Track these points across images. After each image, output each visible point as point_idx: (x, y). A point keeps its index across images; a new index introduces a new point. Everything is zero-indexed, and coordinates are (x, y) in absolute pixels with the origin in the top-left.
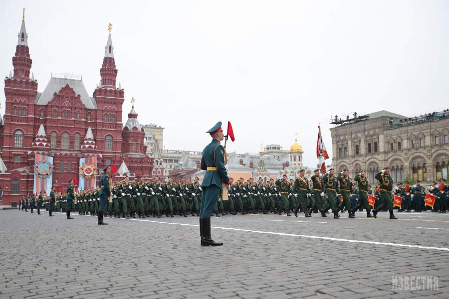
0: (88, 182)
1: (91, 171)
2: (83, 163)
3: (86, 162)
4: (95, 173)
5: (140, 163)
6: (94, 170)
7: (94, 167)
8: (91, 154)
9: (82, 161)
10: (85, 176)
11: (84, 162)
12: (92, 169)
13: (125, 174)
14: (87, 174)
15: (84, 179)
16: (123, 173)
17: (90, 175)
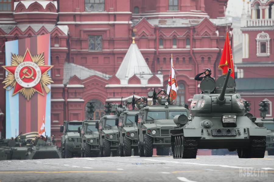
0: (28, 105)
1: (35, 75)
2: (13, 55)
3: (21, 52)
4: (47, 78)
5: (187, 40)
6: (43, 72)
7: (42, 64)
8: (36, 27)
9: (11, 47)
10: (18, 88)
11: (16, 52)
12: (38, 70)
13: (134, 79)
14: (24, 84)
15: (17, 97)
16: (131, 75)
17: (32, 84)
